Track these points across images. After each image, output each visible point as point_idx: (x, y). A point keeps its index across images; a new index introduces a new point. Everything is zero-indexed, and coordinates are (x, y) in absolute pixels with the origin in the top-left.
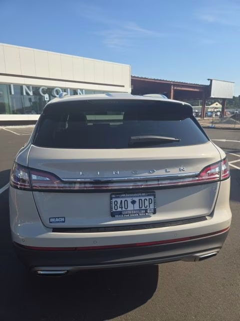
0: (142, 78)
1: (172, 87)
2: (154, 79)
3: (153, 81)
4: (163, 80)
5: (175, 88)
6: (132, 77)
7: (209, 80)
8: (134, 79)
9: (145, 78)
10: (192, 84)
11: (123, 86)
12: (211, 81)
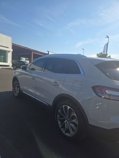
0: (18, 45)
1: (32, 52)
2: (24, 47)
3: (23, 47)
4: (28, 48)
5: (34, 53)
6: (12, 44)
7: (48, 51)
8: (14, 45)
9: (19, 46)
10: (41, 52)
11: (8, 48)
12: (49, 52)
